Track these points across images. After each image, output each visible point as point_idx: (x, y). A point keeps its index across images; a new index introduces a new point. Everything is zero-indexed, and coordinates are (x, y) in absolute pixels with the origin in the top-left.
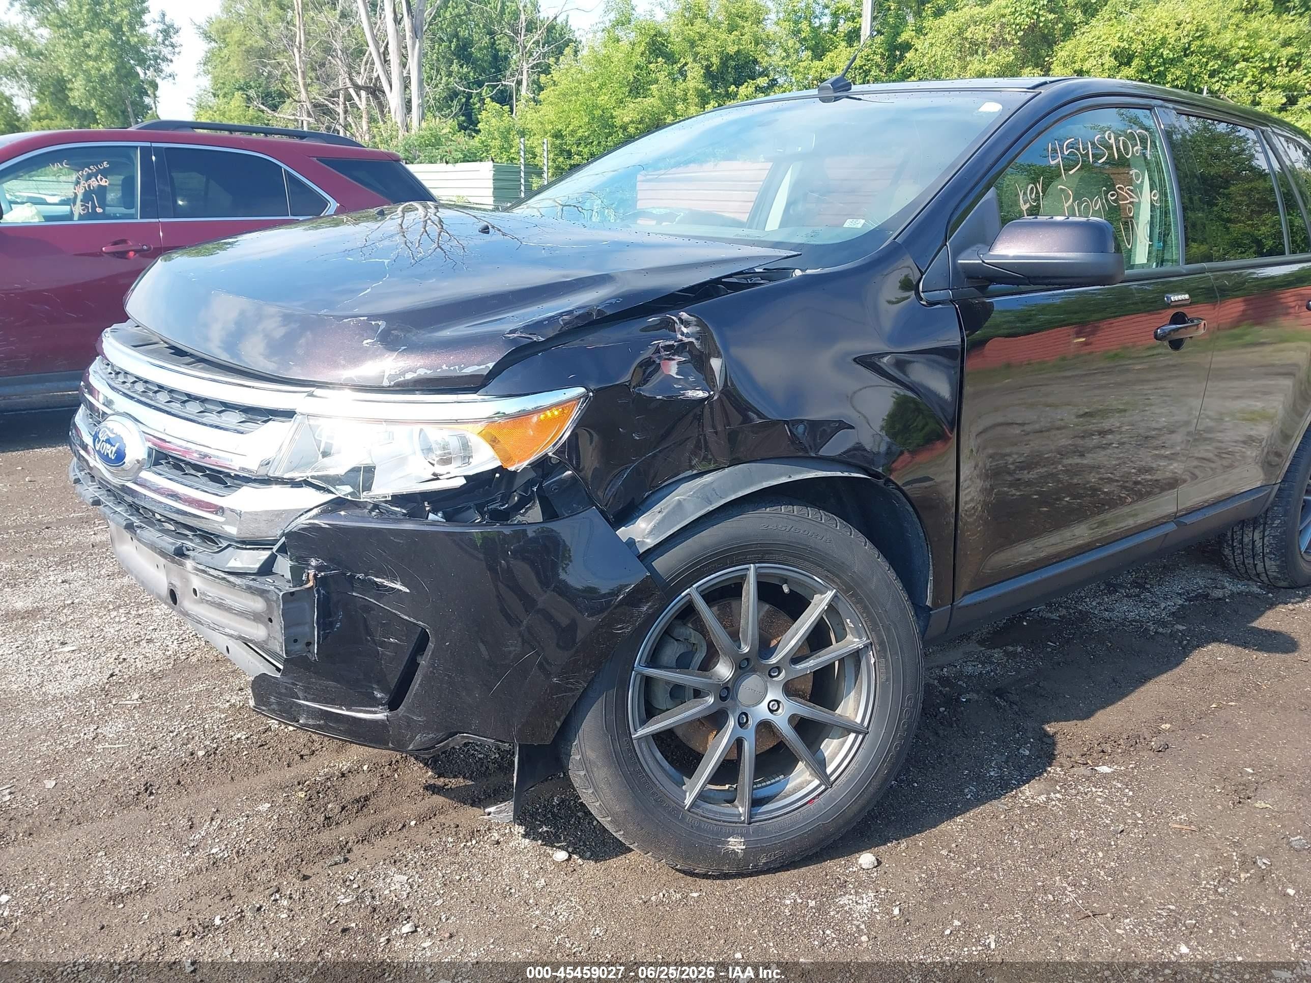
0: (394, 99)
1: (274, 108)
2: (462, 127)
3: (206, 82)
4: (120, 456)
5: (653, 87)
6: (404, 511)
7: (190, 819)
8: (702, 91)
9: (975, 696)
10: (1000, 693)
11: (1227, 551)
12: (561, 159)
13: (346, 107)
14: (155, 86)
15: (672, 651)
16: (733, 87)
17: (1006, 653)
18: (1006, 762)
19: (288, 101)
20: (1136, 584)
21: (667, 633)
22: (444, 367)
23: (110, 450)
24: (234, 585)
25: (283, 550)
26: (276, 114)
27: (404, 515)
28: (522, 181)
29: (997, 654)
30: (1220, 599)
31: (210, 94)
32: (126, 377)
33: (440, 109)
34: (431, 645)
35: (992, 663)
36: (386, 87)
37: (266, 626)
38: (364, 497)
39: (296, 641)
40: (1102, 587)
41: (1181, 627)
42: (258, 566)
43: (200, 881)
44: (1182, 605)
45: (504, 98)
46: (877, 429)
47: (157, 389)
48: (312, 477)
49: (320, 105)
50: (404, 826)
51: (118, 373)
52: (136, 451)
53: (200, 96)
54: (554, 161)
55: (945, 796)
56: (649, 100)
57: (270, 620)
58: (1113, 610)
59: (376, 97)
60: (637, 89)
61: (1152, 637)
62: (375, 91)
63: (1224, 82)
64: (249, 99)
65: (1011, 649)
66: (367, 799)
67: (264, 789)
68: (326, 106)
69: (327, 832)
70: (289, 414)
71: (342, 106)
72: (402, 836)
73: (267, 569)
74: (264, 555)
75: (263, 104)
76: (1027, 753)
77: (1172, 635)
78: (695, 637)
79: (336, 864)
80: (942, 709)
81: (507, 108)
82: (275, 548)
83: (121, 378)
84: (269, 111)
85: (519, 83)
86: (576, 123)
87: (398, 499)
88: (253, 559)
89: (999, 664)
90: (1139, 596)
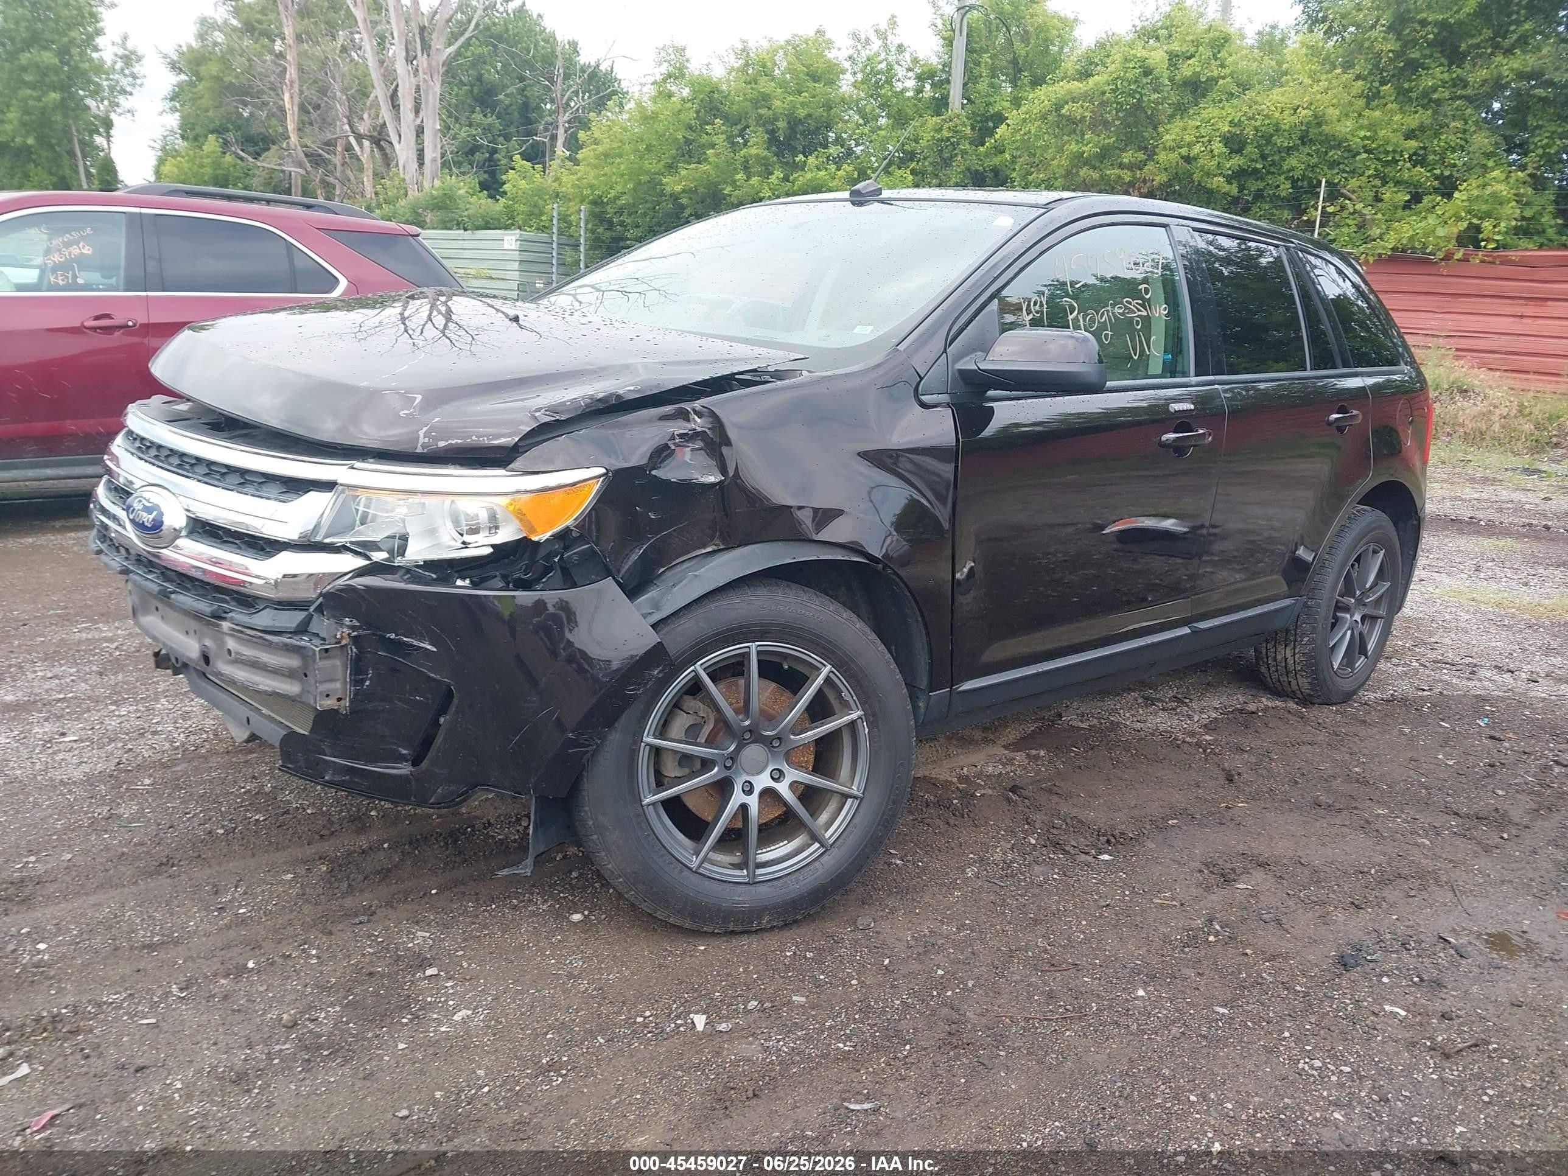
0: (404, 151)
1: (257, 155)
2: (484, 186)
3: (173, 121)
4: (157, 525)
5: (710, 152)
6: (434, 576)
7: (215, 886)
8: (765, 158)
9: (990, 792)
10: (1014, 789)
11: (1263, 669)
12: (600, 230)
13: (344, 158)
14: (108, 124)
15: (681, 722)
16: (801, 156)
17: (1028, 756)
18: (1012, 849)
19: (274, 148)
20: (1175, 698)
21: (676, 705)
22: (474, 438)
23: (147, 518)
24: (271, 643)
25: (320, 609)
26: (259, 164)
27: (435, 580)
28: (554, 254)
29: (1020, 756)
30: (1253, 713)
31: (178, 136)
32: (158, 451)
33: (459, 164)
34: (455, 701)
35: (1013, 764)
36: (394, 138)
37: (300, 680)
38: (398, 561)
39: (328, 696)
40: (1140, 701)
41: (1208, 738)
42: (294, 625)
43: (232, 934)
44: (1215, 718)
45: (536, 155)
46: (888, 525)
47: (194, 462)
48: (351, 543)
49: (312, 155)
50: (425, 894)
51: (148, 448)
52: (174, 518)
53: (165, 137)
54: (593, 232)
55: (947, 874)
56: (704, 167)
57: (306, 675)
58: (1145, 722)
59: (381, 149)
60: (690, 151)
61: (1178, 746)
62: (379, 139)
63: (1345, 175)
64: (226, 144)
65: (1034, 752)
66: (389, 870)
67: (285, 863)
68: (320, 155)
69: (350, 898)
70: (328, 486)
71: (339, 157)
72: (423, 901)
73: (302, 629)
74: (301, 616)
75: (242, 150)
76: (1033, 841)
77: (1198, 745)
78: (703, 710)
79: (361, 923)
80: (955, 801)
81: (539, 167)
82: (312, 609)
83: (153, 452)
84: (250, 159)
85: (554, 138)
86: (619, 188)
87: (430, 565)
88: (292, 619)
89: (1019, 766)
90: (1174, 709)
